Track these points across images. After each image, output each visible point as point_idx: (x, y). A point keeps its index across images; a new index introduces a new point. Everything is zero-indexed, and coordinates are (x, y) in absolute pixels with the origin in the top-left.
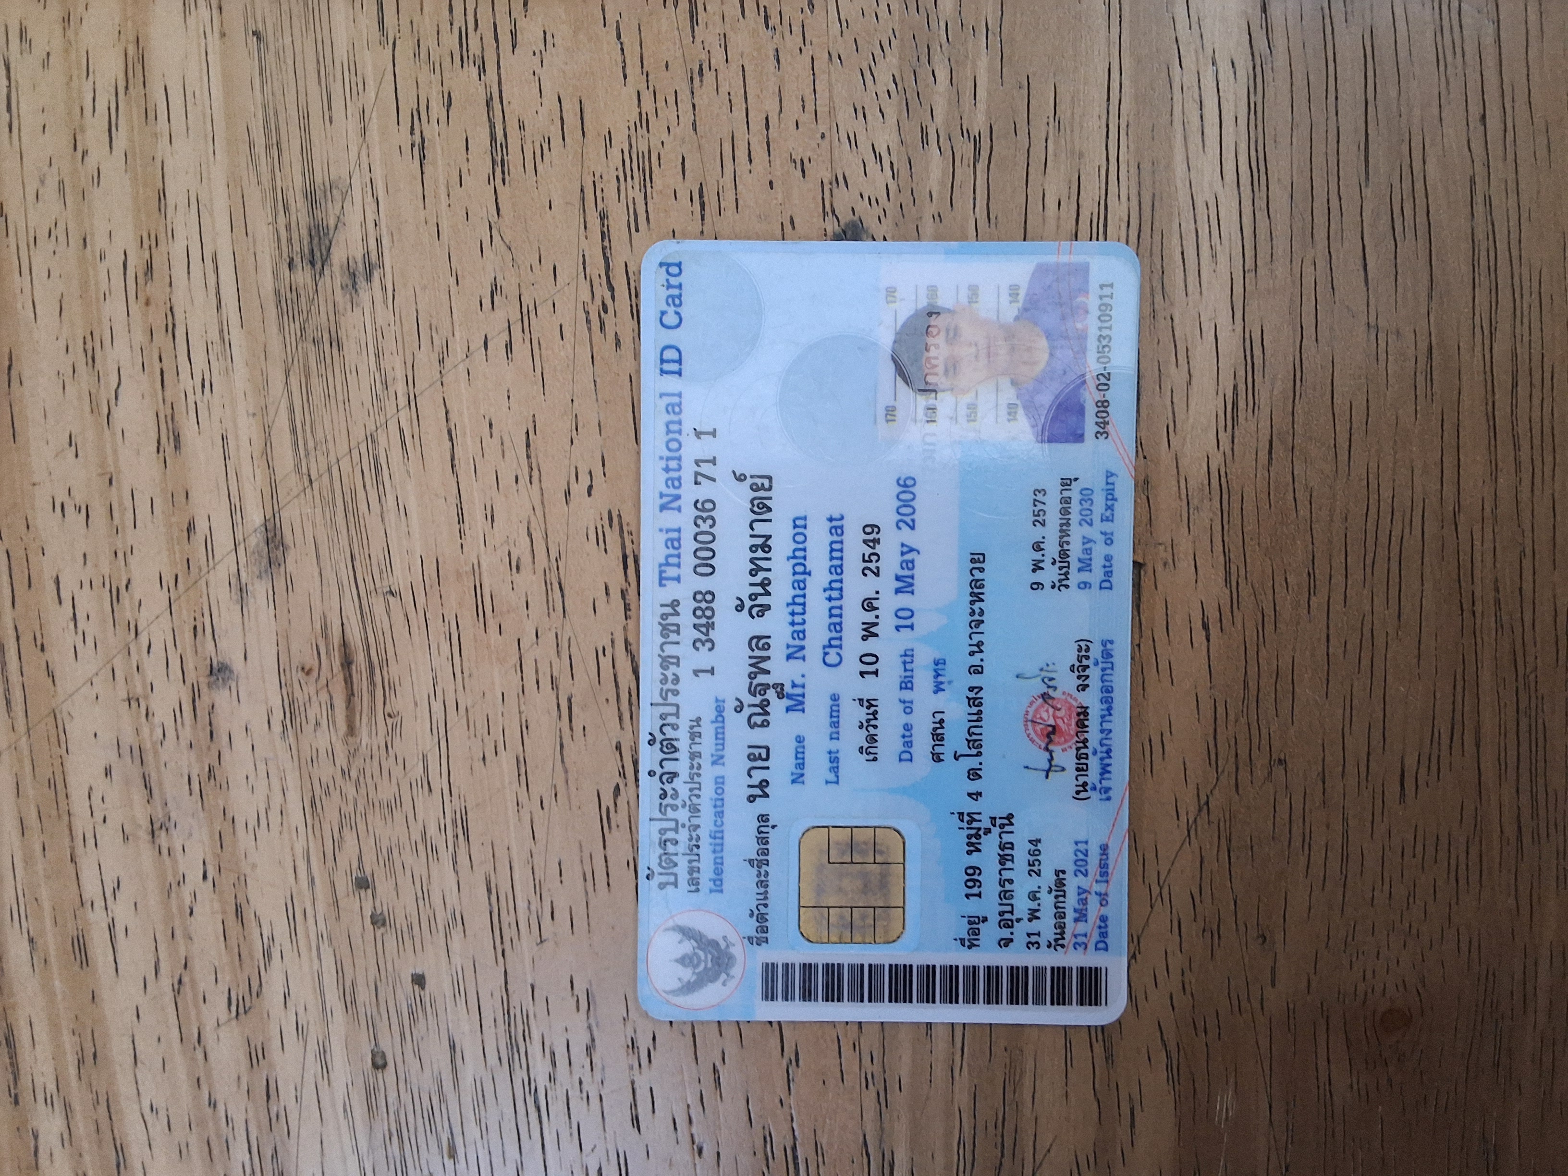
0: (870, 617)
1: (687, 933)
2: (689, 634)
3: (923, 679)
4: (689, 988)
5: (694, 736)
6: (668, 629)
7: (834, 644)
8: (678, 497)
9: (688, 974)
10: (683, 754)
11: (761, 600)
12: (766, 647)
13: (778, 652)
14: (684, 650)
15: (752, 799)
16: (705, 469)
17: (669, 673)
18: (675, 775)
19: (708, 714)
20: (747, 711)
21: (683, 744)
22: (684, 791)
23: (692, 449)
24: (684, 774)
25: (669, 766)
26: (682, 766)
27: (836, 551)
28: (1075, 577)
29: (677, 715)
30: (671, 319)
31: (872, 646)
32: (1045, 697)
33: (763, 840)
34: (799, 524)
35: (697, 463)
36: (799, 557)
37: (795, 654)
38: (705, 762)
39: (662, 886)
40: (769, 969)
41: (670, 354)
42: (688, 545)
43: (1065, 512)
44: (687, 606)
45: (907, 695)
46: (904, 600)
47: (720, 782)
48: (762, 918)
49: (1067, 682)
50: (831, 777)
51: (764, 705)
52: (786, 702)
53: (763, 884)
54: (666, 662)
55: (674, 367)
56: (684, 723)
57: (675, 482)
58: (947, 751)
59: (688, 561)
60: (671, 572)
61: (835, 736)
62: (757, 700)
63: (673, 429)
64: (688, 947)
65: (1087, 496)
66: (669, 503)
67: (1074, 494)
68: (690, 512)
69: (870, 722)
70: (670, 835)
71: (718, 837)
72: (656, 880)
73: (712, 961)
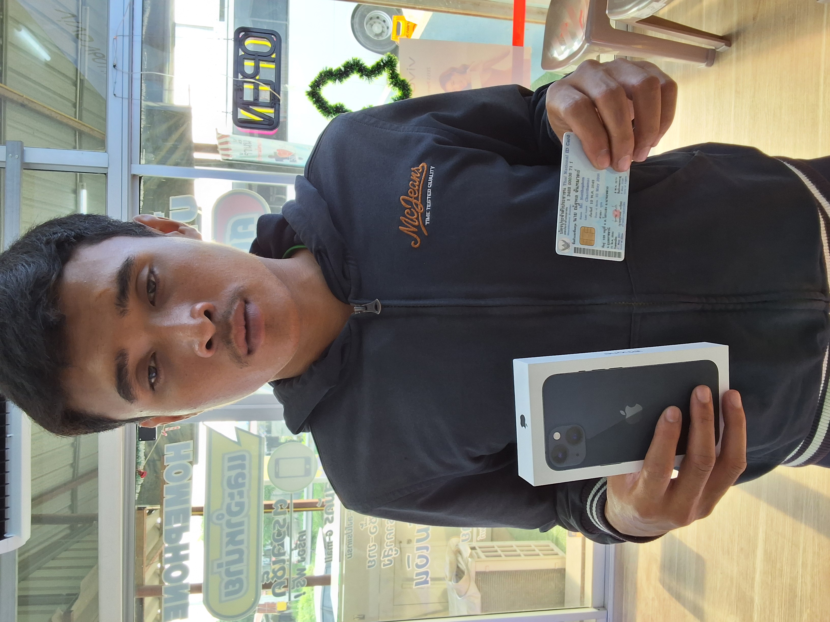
0: (592, 194)
1: (564, 241)
2: (567, 194)
4: (563, 250)
5: (566, 210)
6: (564, 193)
7: (587, 198)
8: (567, 172)
9: (563, 247)
11: (577, 190)
12: (577, 197)
13: (579, 198)
14: (566, 196)
15: (574, 221)
16: (571, 168)
17: (563, 200)
18: (563, 216)
19: (569, 207)
20: (574, 207)
22: (564, 219)
23: (569, 165)
24: (565, 216)
25: (563, 214)
26: (564, 214)
27: (588, 184)
28: (621, 192)
29: (564, 206)
30: (568, 144)
31: (592, 199)
32: (616, 210)
33: (575, 228)
34: (583, 178)
35: (570, 167)
36: (583, 184)
37: (581, 199)
38: (568, 214)
39: (561, 233)
40: (575, 248)
41: (567, 149)
42: (568, 180)
43: (620, 182)
44: (567, 189)
45: (597, 207)
46: (597, 192)
47: (570, 218)
48: (574, 240)
49: (619, 208)
50: (585, 219)
51: (577, 206)
52: (580, 206)
53: (575, 235)
54: (564, 198)
55: (567, 151)
56: (565, 208)
57: (566, 169)
58: (602, 216)
59: (568, 182)
60: (565, 184)
61: (586, 213)
62: (576, 205)
63: (567, 161)
64: (564, 243)
65: (623, 180)
66: (565, 173)
67: (621, 179)
68: (568, 174)
69: (591, 211)
70: (562, 225)
71: (569, 226)
72: (560, 232)
73: (567, 246)
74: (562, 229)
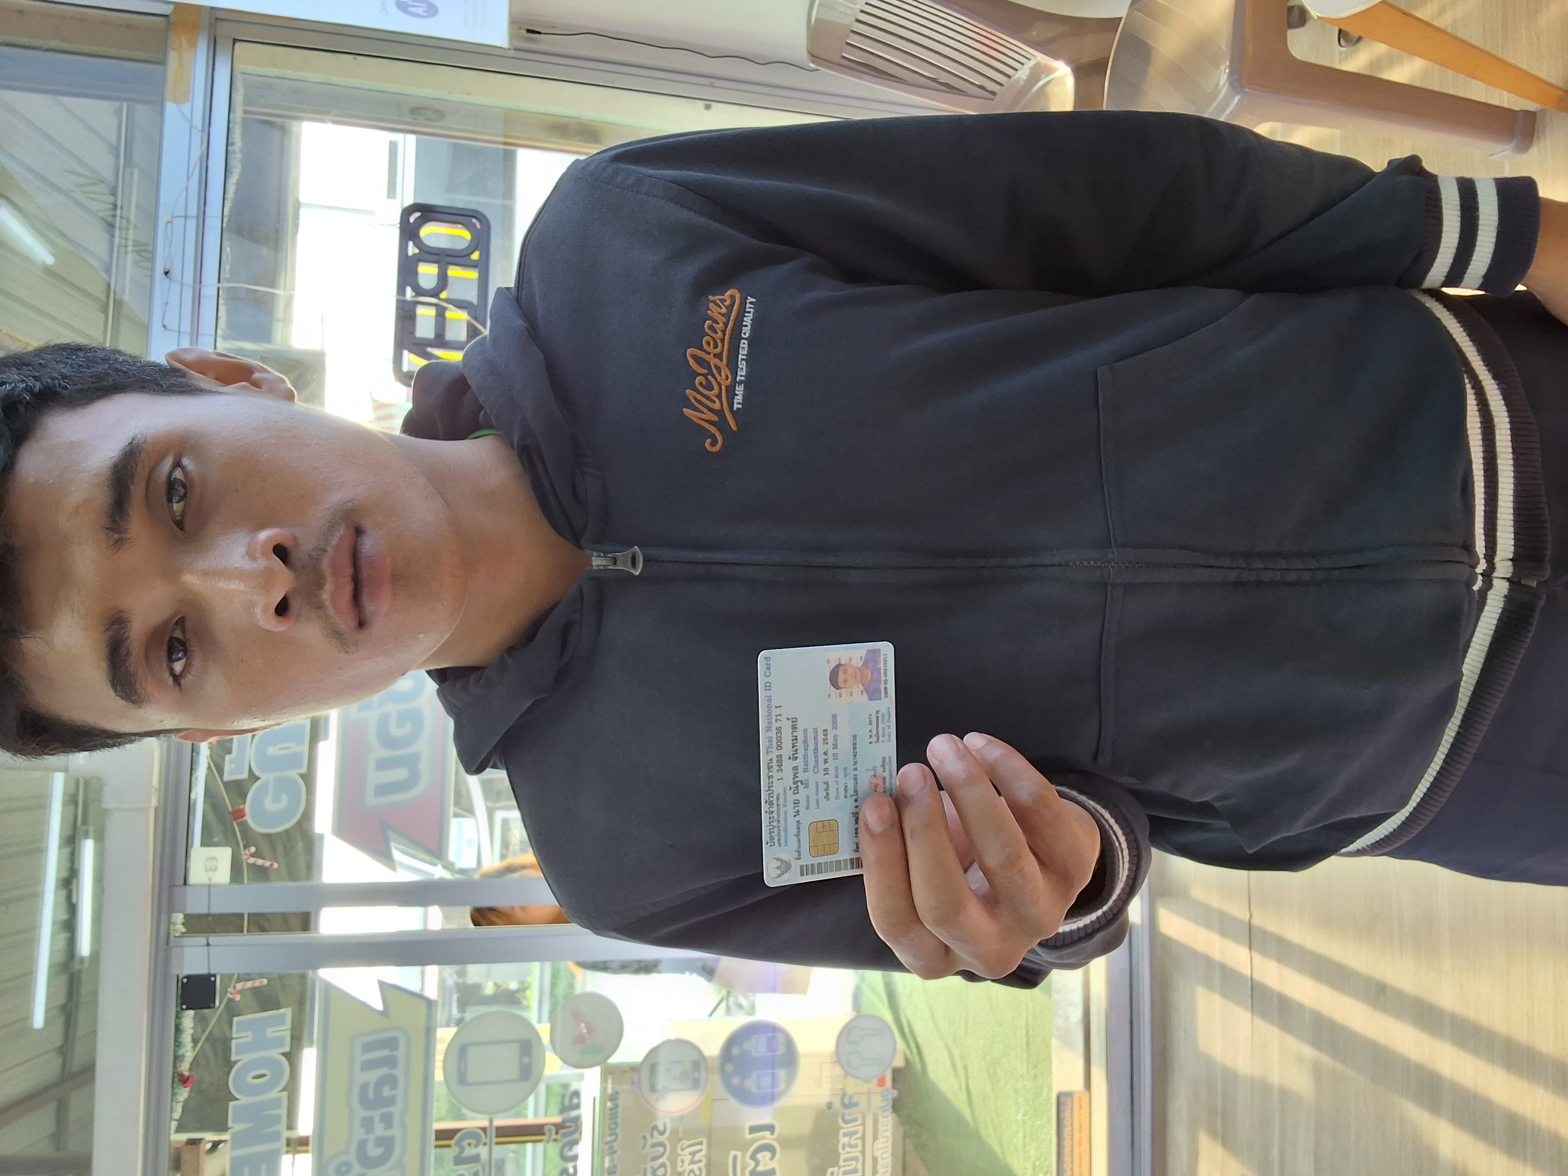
0: (826, 757)
1: (778, 859)
2: (776, 768)
3: (841, 774)
5: (778, 799)
6: (770, 768)
7: (816, 766)
8: (771, 727)
9: (779, 872)
10: (775, 805)
11: (796, 755)
12: (797, 770)
13: (800, 771)
14: (774, 773)
15: (795, 816)
16: (779, 717)
17: (770, 781)
18: (773, 812)
19: (782, 793)
20: (792, 790)
21: (775, 802)
22: (776, 817)
23: (775, 712)
24: (775, 812)
25: (771, 809)
26: (774, 809)
27: (815, 738)
28: (881, 739)
29: (773, 793)
30: (768, 674)
31: (826, 766)
32: (874, 775)
33: (798, 828)
34: (805, 731)
35: (776, 716)
36: (805, 742)
37: (805, 771)
38: (781, 806)
39: (771, 846)
40: (802, 867)
41: (768, 684)
42: (775, 741)
43: (877, 720)
44: (774, 761)
45: (837, 779)
46: (835, 751)
47: (786, 812)
48: (799, 852)
49: (880, 770)
50: (817, 806)
51: (797, 787)
52: (804, 786)
53: (799, 842)
54: (769, 777)
55: (768, 688)
56: (775, 796)
57: (770, 723)
58: (848, 794)
59: (775, 746)
60: (770, 750)
61: (817, 794)
62: (795, 786)
63: (769, 707)
64: (778, 864)
65: (883, 715)
66: (769, 729)
67: (880, 715)
68: (775, 731)
69: (827, 789)
70: (772, 830)
71: (786, 829)
72: (769, 844)
73: (785, 866)
74: (772, 838)
